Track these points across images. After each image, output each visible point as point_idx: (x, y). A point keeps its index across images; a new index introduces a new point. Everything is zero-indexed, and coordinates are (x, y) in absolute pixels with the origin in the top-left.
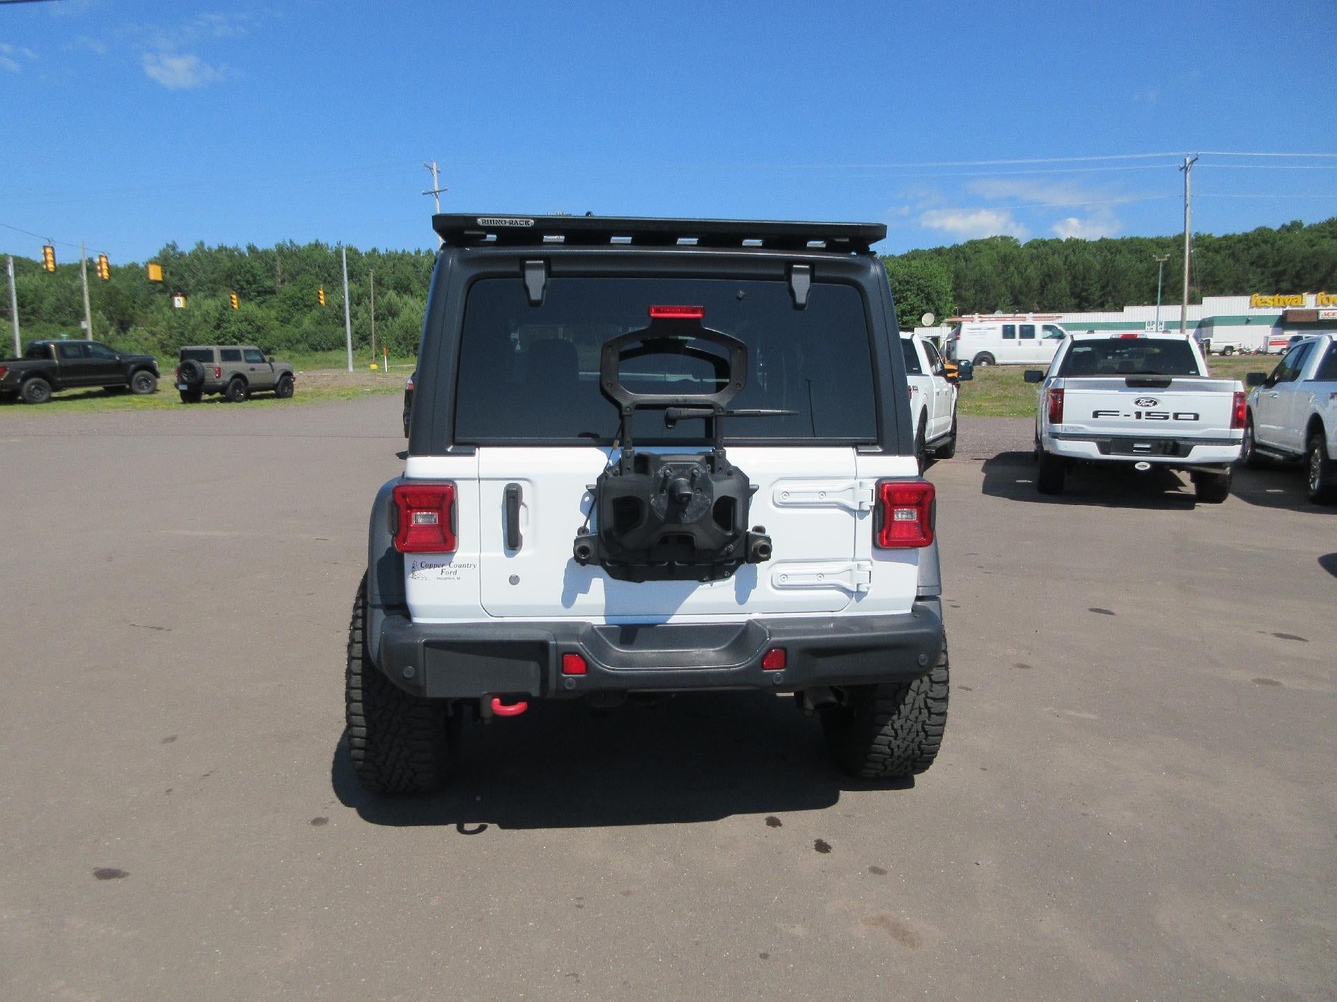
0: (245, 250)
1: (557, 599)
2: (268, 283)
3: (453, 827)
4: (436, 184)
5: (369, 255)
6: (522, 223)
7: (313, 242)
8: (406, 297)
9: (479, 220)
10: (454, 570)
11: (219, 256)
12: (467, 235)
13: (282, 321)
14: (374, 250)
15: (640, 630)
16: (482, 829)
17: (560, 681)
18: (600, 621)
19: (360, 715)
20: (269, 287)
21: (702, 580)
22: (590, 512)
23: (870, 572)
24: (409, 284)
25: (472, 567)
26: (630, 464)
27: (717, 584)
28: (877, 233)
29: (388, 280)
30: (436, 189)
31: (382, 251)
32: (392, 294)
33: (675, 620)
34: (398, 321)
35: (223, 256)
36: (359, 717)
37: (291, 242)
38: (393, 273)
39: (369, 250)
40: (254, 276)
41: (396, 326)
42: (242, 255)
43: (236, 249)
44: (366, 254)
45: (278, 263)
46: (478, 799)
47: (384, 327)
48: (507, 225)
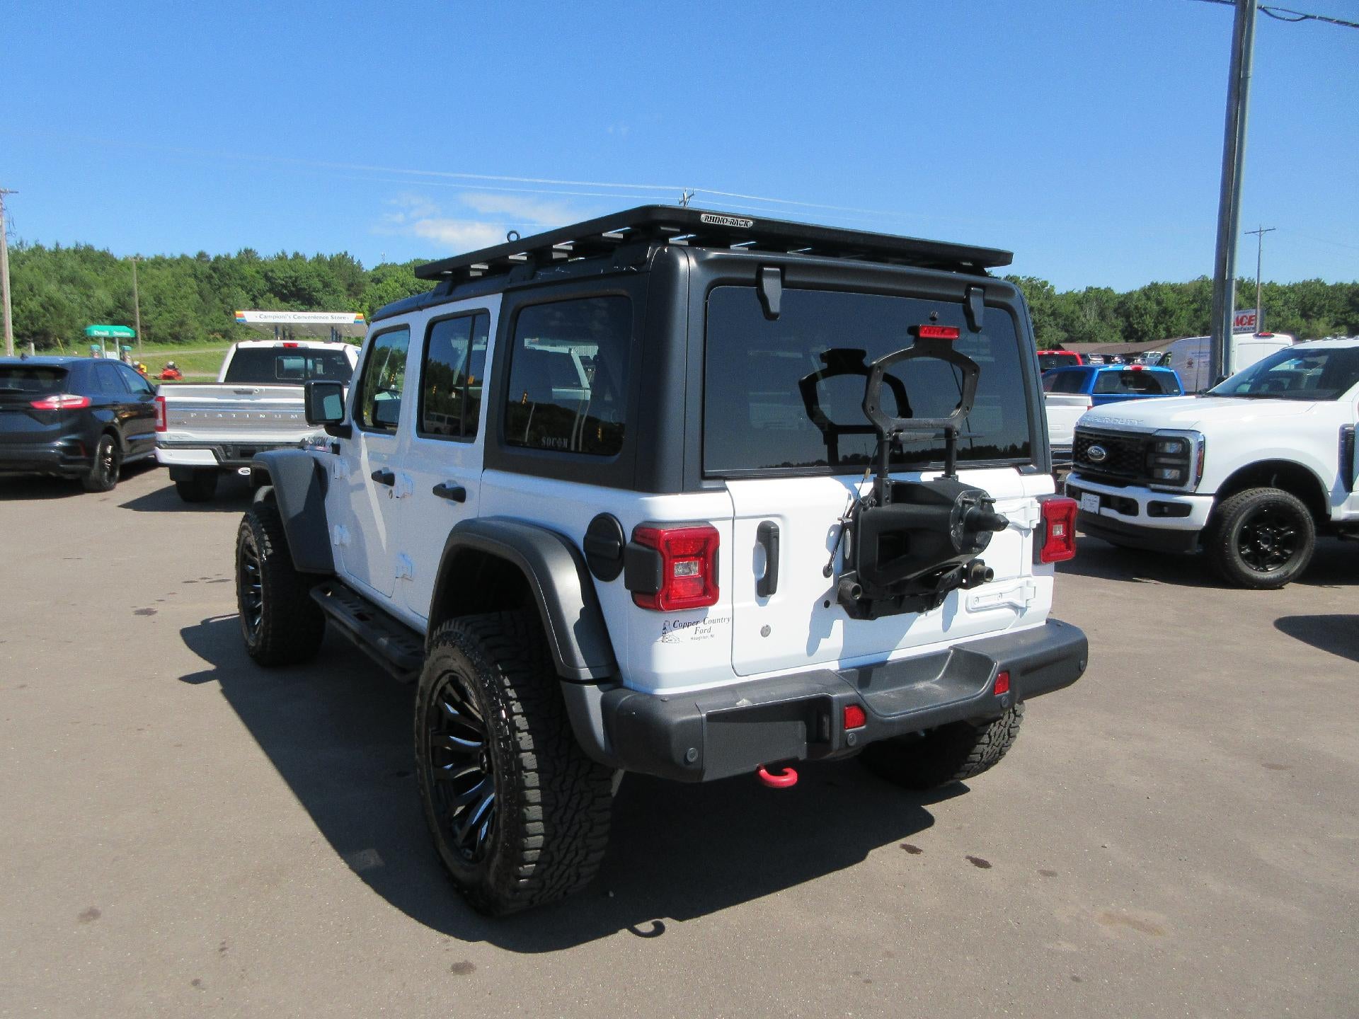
1: (803, 649)
3: (624, 933)
6: (742, 223)
9: (703, 216)
10: (707, 627)
12: (663, 230)
15: (874, 670)
16: (659, 929)
17: (844, 739)
18: (834, 666)
19: (538, 821)
21: (921, 611)
22: (836, 547)
23: (1035, 587)
25: (727, 620)
26: (886, 494)
27: (930, 613)
28: (1003, 258)
33: (895, 656)
36: (537, 824)
46: (611, 895)
48: (728, 224)
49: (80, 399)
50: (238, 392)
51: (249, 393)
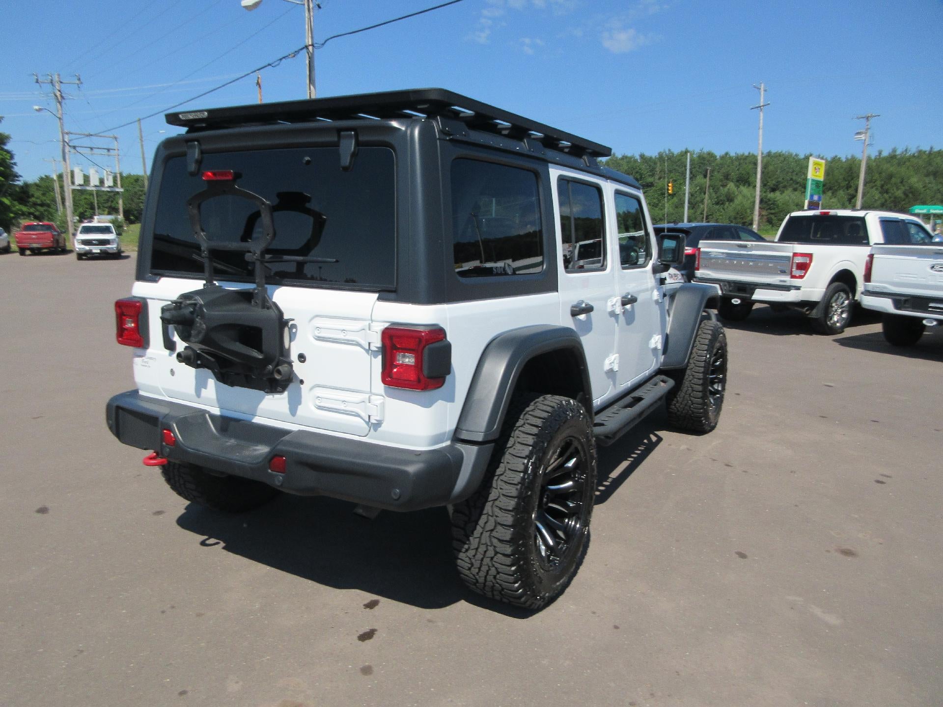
0: (638, 157)
2: (650, 180)
4: (762, 100)
5: (722, 158)
7: (684, 150)
8: (742, 188)
11: (621, 162)
13: (653, 206)
14: (727, 154)
20: (650, 183)
24: (748, 178)
29: (734, 175)
30: (762, 104)
31: (732, 154)
32: (731, 186)
34: (733, 205)
35: (624, 163)
37: (669, 150)
38: (738, 170)
39: (723, 153)
40: (641, 174)
41: (731, 208)
42: (636, 161)
43: (633, 157)
44: (720, 157)
45: (658, 165)
47: (722, 210)
49: (690, 250)
50: (740, 246)
51: (745, 246)
